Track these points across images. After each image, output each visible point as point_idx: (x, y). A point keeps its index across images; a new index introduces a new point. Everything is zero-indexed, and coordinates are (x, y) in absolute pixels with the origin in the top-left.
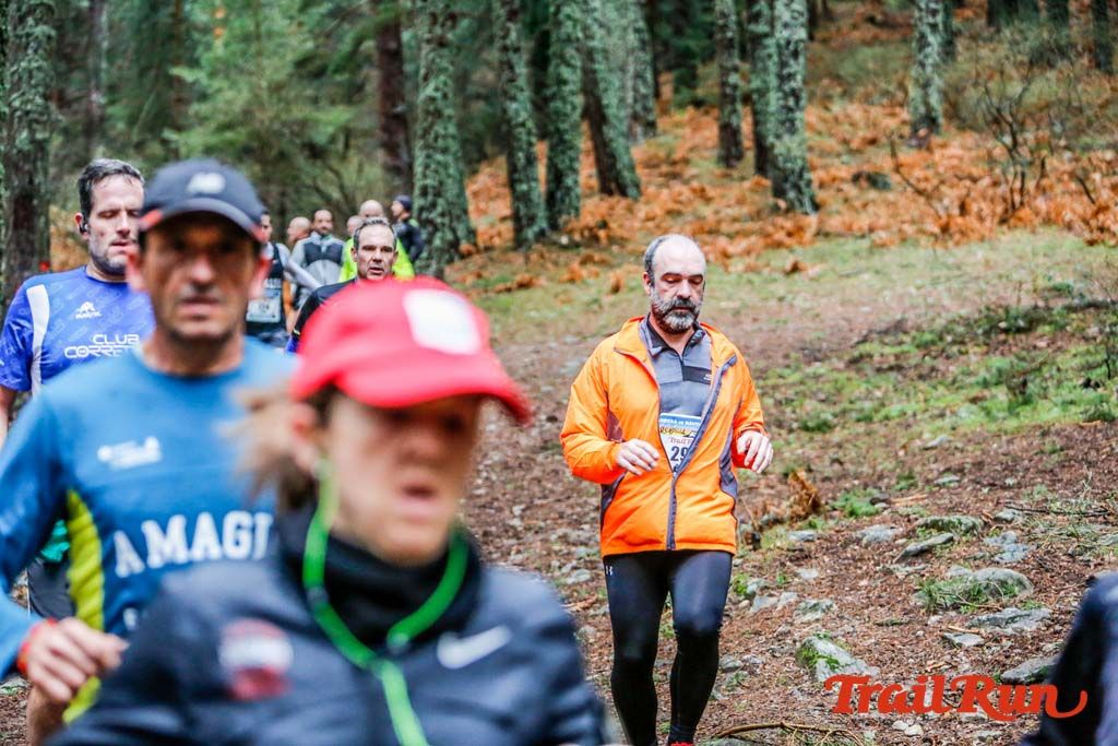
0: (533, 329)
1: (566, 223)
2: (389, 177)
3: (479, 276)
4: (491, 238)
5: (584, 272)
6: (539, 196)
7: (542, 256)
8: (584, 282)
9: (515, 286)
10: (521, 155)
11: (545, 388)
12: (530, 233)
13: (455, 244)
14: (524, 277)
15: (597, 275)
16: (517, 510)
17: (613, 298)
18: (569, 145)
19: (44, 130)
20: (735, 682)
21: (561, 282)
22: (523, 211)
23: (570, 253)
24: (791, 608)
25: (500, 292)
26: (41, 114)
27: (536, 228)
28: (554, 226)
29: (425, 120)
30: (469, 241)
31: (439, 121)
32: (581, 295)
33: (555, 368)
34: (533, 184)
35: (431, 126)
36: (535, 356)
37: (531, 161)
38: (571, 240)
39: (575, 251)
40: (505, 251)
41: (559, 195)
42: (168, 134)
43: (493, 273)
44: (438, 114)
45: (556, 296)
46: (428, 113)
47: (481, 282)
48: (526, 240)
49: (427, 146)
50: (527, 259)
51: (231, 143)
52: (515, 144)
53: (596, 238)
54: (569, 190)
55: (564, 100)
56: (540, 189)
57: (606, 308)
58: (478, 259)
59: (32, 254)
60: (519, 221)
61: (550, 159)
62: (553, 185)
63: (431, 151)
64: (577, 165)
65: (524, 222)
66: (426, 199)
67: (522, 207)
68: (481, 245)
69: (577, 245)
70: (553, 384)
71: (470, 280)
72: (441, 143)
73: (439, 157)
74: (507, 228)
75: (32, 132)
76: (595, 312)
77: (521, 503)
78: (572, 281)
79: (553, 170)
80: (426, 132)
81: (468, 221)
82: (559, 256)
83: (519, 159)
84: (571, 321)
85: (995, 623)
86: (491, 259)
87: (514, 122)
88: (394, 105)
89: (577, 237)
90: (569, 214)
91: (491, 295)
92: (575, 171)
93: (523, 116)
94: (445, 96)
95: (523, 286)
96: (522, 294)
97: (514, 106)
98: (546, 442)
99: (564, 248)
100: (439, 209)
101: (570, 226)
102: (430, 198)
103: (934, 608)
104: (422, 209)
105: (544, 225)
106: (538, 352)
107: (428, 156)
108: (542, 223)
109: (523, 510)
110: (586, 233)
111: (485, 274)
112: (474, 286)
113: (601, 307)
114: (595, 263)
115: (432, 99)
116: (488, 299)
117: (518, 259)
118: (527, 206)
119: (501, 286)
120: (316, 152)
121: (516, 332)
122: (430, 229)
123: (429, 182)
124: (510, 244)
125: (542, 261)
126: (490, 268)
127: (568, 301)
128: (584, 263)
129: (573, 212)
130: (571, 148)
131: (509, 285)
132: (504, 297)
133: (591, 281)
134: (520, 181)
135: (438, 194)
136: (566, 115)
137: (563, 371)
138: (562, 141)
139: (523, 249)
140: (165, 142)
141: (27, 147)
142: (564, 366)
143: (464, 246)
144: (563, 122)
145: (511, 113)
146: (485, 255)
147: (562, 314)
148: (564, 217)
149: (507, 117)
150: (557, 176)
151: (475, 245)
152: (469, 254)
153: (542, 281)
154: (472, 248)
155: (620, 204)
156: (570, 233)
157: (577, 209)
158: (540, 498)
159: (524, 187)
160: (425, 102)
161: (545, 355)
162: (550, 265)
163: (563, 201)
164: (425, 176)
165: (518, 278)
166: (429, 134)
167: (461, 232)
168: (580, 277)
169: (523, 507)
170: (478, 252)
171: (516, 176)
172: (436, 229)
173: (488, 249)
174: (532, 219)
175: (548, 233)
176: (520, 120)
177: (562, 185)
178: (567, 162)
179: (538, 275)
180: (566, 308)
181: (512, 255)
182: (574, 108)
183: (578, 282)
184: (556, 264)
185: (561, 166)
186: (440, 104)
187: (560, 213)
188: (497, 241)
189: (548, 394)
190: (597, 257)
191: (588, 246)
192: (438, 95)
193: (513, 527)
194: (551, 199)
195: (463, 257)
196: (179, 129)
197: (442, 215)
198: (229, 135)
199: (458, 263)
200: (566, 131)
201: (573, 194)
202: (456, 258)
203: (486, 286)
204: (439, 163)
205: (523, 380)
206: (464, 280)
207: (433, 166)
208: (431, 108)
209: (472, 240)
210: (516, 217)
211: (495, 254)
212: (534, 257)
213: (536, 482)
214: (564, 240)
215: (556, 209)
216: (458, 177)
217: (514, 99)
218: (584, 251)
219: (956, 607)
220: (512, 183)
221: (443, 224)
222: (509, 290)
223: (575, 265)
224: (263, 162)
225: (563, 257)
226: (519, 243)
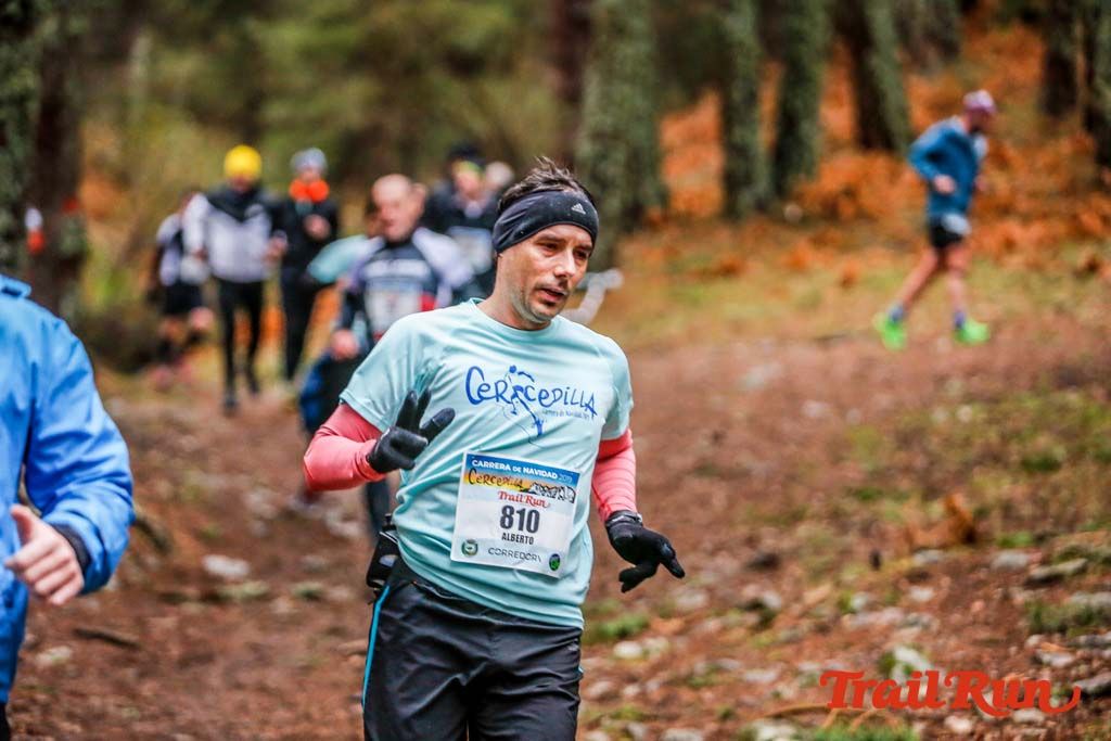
9: (715, 269)
12: (747, 199)
13: (638, 208)
14: (729, 258)
24: (892, 627)
25: (693, 275)
27: (754, 193)
30: (658, 205)
40: (710, 221)
48: (741, 207)
60: (733, 182)
83: (737, 95)
85: (1093, 645)
97: (732, 20)
99: (792, 223)
103: (1039, 629)
105: (766, 189)
108: (763, 186)
120: (466, 65)
134: (738, 125)
142: (745, 372)
151: (667, 211)
152: (659, 223)
154: (663, 215)
155: (879, 163)
159: (743, 133)
165: (723, 260)
170: (671, 222)
171: (734, 117)
174: (749, 179)
175: (770, 202)
179: (747, 258)
209: (663, 204)
219: (1062, 630)
226: (730, 213)
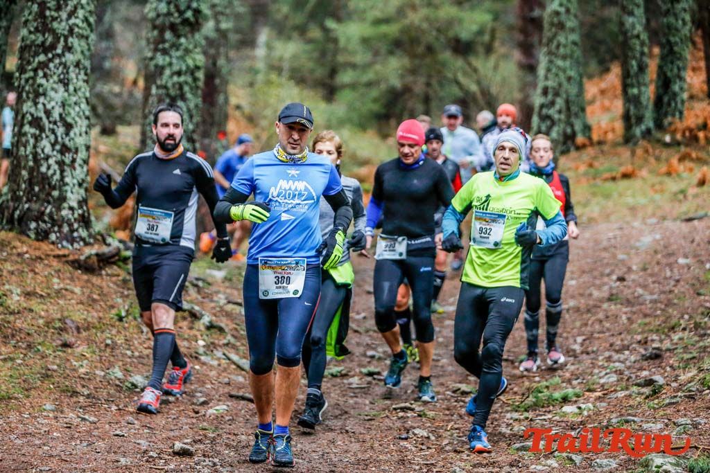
0: (626, 212)
1: (670, 124)
2: (521, 73)
3: (591, 165)
4: (606, 133)
5: (681, 168)
6: (649, 99)
7: (647, 151)
8: (679, 175)
9: (619, 175)
10: (634, 63)
11: (621, 256)
12: (638, 131)
13: (573, 136)
14: (628, 168)
15: (691, 170)
16: (579, 339)
17: (696, 190)
18: (678, 56)
19: (227, 21)
20: (682, 431)
21: (659, 174)
22: (632, 110)
23: (671, 151)
25: (606, 180)
26: (226, 7)
27: (643, 127)
28: (659, 126)
29: (550, 30)
30: (584, 134)
31: (560, 32)
32: (672, 186)
33: (632, 242)
34: (643, 89)
35: (555, 35)
36: (618, 232)
37: (642, 68)
38: (673, 139)
39: (677, 148)
40: (615, 145)
41: (666, 99)
42: (331, 24)
43: (603, 165)
44: (561, 26)
45: (653, 186)
46: (552, 24)
47: (592, 171)
48: (634, 136)
49: (550, 53)
50: (633, 153)
51: (385, 36)
52: (630, 54)
53: (696, 139)
54: (675, 95)
55: (676, 16)
56: (649, 93)
57: (690, 198)
58: (590, 151)
59: (212, 124)
60: (629, 120)
61: (660, 68)
62: (661, 91)
63: (553, 58)
64: (683, 74)
65: (633, 121)
66: (546, 97)
67: (632, 108)
68: (595, 137)
69: (679, 144)
70: (628, 254)
71: (583, 168)
72: (562, 50)
73: (560, 63)
74: (619, 126)
75: (218, 22)
76: (680, 201)
77: (583, 335)
78: (669, 174)
79: (662, 77)
80: (550, 40)
81: (584, 117)
82: (661, 152)
83: (632, 67)
84: (659, 207)
86: (602, 152)
87: (629, 34)
88: (532, 10)
89: (679, 137)
90: (673, 115)
91: (598, 182)
92: (681, 79)
93: (639, 28)
94: (568, 11)
95: (626, 176)
96: (624, 184)
97: (631, 20)
98: (612, 295)
99: (667, 145)
100: (557, 107)
101: (673, 127)
102: (550, 97)
104: (542, 106)
105: (651, 124)
106: (621, 229)
107: (551, 62)
108: (649, 123)
109: (584, 340)
110: (687, 134)
111: (596, 164)
112: (585, 174)
113: (685, 197)
114: (692, 160)
115: (557, 13)
116: (595, 186)
117: (625, 153)
118: (636, 107)
119: (607, 175)
120: (463, 48)
121: (612, 213)
122: (549, 123)
123: (550, 83)
124: (620, 140)
125: (646, 155)
126: (602, 159)
127: (662, 191)
128: (681, 159)
129: (677, 114)
130: (679, 59)
131: (614, 174)
132: (610, 185)
133: (685, 175)
134: (632, 86)
135: (557, 94)
136: (677, 30)
137: (638, 244)
138: (671, 52)
139: (631, 145)
140: (326, 30)
141: (213, 35)
142: (639, 241)
143: (580, 139)
144: (674, 36)
145: (628, 26)
146: (597, 148)
147: (652, 201)
148: (670, 119)
149: (623, 29)
150: (665, 83)
151: (590, 138)
152: (584, 146)
153: (644, 173)
154: (587, 142)
156: (673, 133)
157: (681, 113)
158: (599, 333)
159: (635, 91)
160: (550, 16)
161: (626, 232)
162: (652, 160)
163: (669, 104)
164: (546, 78)
165: (623, 169)
166: (552, 43)
167: (578, 126)
168: (676, 171)
169: (584, 337)
170: (592, 144)
171: (629, 81)
172: (553, 123)
173: (600, 143)
174: (640, 119)
175: (654, 132)
176: (635, 32)
177: (669, 90)
178: (675, 70)
179: (641, 168)
180: (657, 197)
181: (620, 149)
182: (684, 23)
183: (674, 175)
184: (658, 159)
185: (669, 74)
186: (563, 17)
187: (666, 115)
188: (610, 136)
189: (622, 261)
190: (694, 155)
191: (687, 145)
192: (562, 10)
193: (574, 351)
194: (658, 102)
195: (578, 148)
196: (339, 19)
197: (560, 112)
198: (384, 29)
199: (573, 154)
200: (676, 43)
201: (678, 99)
202: (572, 149)
203: (596, 174)
204: (559, 68)
205: (605, 249)
206: (577, 168)
207: (554, 70)
208: (555, 20)
209: (587, 135)
210: (626, 117)
211: (605, 148)
212: (639, 152)
213: (598, 322)
214: (668, 139)
215: (664, 110)
216: (579, 78)
217: (631, 14)
218: (683, 149)
220: (625, 87)
221: (560, 120)
222: (614, 179)
223: (675, 161)
224: (413, 56)
225: (665, 153)
226: (628, 139)
